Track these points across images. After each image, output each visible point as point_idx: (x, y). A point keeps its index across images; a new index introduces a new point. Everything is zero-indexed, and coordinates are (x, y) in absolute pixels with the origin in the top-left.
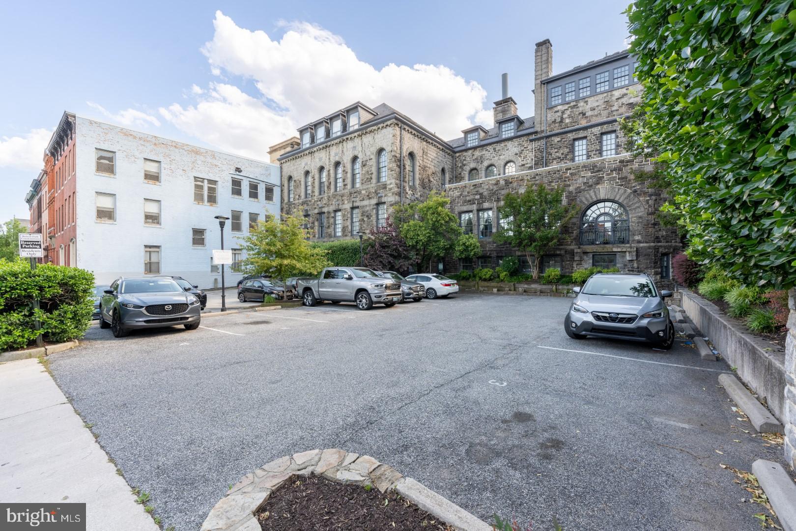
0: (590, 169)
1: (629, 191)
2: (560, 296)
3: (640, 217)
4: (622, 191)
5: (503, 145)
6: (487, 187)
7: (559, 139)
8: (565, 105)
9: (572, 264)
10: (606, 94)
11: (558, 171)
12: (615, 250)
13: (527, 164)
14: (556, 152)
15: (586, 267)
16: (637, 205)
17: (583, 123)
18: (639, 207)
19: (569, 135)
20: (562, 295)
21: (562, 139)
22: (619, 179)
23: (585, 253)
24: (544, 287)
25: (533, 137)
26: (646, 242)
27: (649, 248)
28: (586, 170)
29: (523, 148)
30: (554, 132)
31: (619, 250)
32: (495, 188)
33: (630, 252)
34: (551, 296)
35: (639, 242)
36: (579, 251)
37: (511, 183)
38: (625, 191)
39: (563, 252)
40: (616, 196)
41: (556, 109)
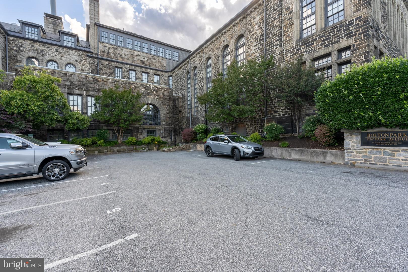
0: (144, 87)
1: (160, 102)
2: (139, 152)
3: (164, 114)
4: (157, 101)
5: (64, 50)
6: (77, 78)
7: (107, 63)
8: (110, 45)
9: (138, 135)
10: (131, 51)
11: (129, 83)
12: (157, 128)
13: (85, 70)
14: (105, 70)
15: (144, 136)
16: (163, 109)
17: (120, 60)
18: (164, 110)
19: (113, 63)
20: (140, 151)
21: (109, 64)
22: (156, 95)
23: (144, 129)
24: (128, 147)
25: (90, 54)
26: (167, 125)
27: (168, 128)
28: (142, 87)
29: (82, 59)
30: (103, 58)
31: (158, 128)
32: (85, 81)
33: (162, 129)
34: (134, 152)
35: (164, 125)
36: (141, 128)
37: (98, 81)
38: (159, 102)
39: (132, 128)
40: (155, 103)
41: (104, 44)
